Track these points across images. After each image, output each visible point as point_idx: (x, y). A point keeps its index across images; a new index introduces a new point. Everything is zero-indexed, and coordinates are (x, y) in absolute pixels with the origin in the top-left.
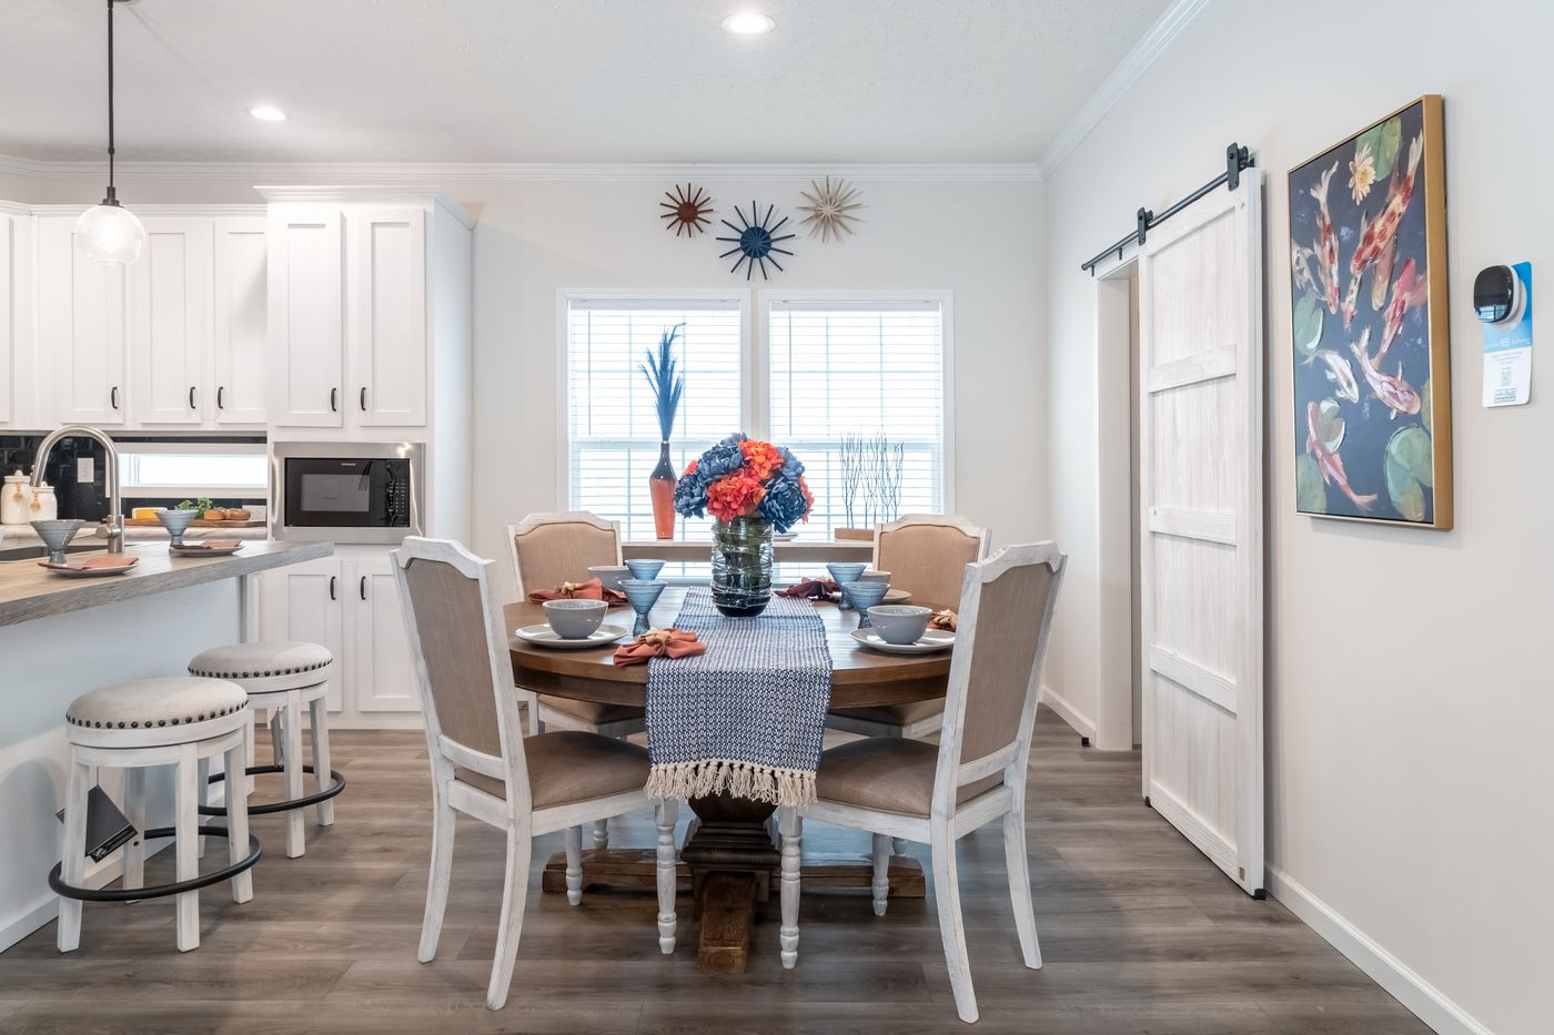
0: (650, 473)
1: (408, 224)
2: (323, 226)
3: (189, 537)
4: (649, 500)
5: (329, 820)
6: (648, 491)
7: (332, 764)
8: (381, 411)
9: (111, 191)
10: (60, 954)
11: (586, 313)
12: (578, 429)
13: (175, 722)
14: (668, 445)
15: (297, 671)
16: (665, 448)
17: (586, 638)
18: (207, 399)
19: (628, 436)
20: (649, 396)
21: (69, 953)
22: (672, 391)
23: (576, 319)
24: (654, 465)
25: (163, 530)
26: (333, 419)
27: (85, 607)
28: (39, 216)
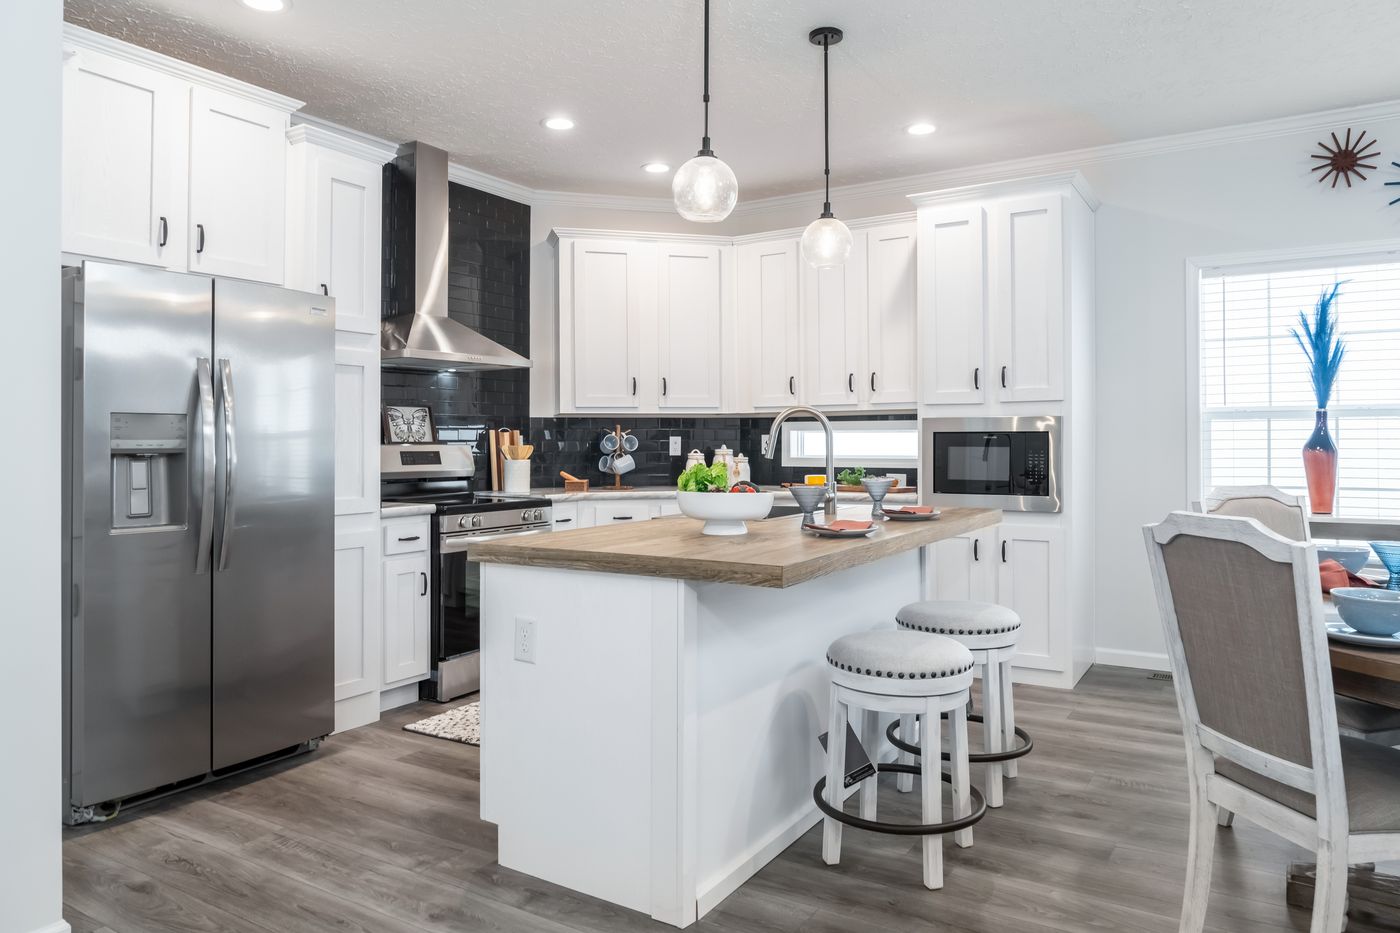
0: (1305, 442)
1: (1046, 210)
2: (966, 222)
3: (890, 502)
4: (1302, 472)
5: (1013, 773)
6: (1301, 463)
7: (1017, 720)
8: (1020, 387)
9: (827, 206)
10: (825, 865)
11: (1220, 280)
12: (1210, 397)
13: (923, 676)
14: (1325, 413)
15: (996, 632)
16: (1322, 417)
17: (1390, 636)
18: (861, 383)
19: (1267, 404)
20: (1300, 362)
21: (833, 867)
22: (1331, 355)
23: (1209, 289)
24: (1308, 435)
25: (867, 495)
26: (975, 396)
27: (853, 565)
28: (738, 245)
